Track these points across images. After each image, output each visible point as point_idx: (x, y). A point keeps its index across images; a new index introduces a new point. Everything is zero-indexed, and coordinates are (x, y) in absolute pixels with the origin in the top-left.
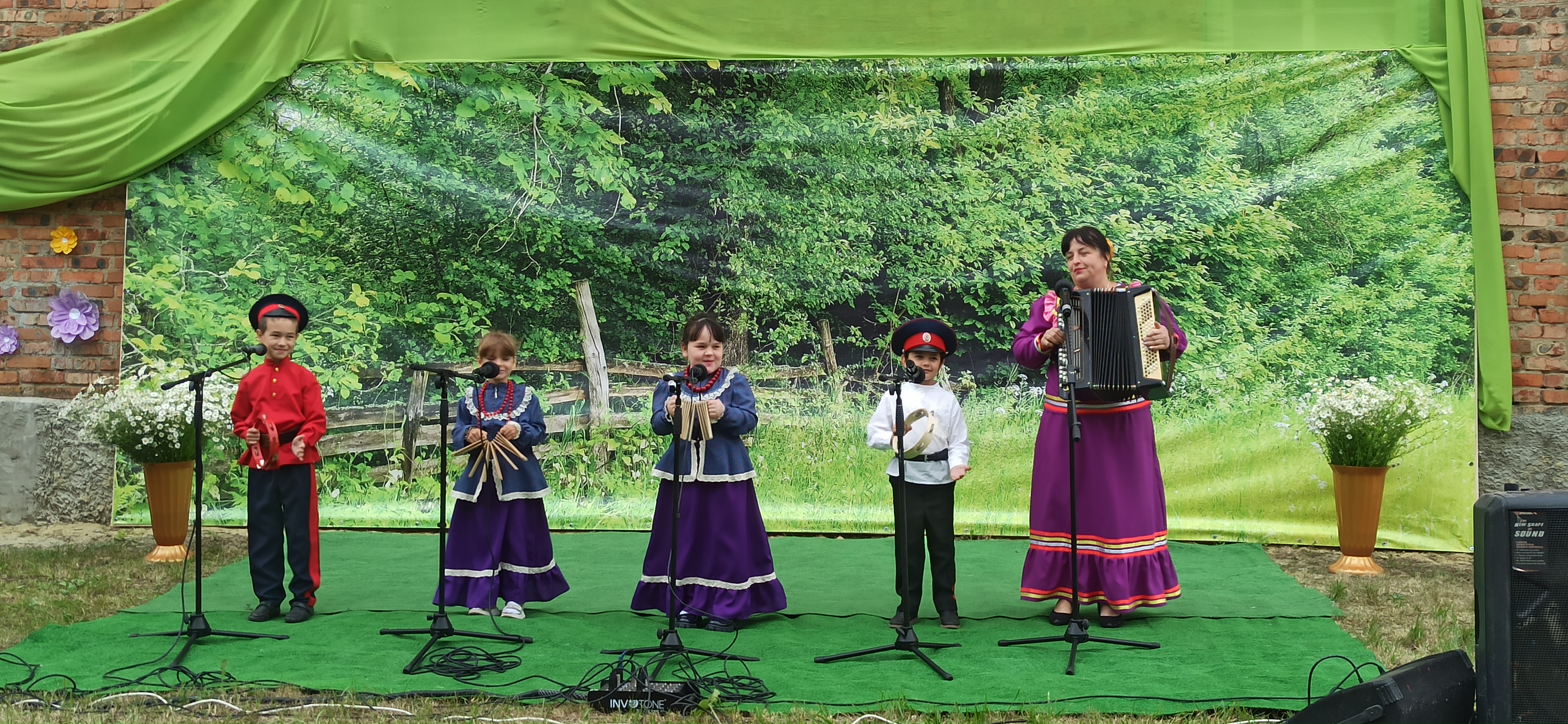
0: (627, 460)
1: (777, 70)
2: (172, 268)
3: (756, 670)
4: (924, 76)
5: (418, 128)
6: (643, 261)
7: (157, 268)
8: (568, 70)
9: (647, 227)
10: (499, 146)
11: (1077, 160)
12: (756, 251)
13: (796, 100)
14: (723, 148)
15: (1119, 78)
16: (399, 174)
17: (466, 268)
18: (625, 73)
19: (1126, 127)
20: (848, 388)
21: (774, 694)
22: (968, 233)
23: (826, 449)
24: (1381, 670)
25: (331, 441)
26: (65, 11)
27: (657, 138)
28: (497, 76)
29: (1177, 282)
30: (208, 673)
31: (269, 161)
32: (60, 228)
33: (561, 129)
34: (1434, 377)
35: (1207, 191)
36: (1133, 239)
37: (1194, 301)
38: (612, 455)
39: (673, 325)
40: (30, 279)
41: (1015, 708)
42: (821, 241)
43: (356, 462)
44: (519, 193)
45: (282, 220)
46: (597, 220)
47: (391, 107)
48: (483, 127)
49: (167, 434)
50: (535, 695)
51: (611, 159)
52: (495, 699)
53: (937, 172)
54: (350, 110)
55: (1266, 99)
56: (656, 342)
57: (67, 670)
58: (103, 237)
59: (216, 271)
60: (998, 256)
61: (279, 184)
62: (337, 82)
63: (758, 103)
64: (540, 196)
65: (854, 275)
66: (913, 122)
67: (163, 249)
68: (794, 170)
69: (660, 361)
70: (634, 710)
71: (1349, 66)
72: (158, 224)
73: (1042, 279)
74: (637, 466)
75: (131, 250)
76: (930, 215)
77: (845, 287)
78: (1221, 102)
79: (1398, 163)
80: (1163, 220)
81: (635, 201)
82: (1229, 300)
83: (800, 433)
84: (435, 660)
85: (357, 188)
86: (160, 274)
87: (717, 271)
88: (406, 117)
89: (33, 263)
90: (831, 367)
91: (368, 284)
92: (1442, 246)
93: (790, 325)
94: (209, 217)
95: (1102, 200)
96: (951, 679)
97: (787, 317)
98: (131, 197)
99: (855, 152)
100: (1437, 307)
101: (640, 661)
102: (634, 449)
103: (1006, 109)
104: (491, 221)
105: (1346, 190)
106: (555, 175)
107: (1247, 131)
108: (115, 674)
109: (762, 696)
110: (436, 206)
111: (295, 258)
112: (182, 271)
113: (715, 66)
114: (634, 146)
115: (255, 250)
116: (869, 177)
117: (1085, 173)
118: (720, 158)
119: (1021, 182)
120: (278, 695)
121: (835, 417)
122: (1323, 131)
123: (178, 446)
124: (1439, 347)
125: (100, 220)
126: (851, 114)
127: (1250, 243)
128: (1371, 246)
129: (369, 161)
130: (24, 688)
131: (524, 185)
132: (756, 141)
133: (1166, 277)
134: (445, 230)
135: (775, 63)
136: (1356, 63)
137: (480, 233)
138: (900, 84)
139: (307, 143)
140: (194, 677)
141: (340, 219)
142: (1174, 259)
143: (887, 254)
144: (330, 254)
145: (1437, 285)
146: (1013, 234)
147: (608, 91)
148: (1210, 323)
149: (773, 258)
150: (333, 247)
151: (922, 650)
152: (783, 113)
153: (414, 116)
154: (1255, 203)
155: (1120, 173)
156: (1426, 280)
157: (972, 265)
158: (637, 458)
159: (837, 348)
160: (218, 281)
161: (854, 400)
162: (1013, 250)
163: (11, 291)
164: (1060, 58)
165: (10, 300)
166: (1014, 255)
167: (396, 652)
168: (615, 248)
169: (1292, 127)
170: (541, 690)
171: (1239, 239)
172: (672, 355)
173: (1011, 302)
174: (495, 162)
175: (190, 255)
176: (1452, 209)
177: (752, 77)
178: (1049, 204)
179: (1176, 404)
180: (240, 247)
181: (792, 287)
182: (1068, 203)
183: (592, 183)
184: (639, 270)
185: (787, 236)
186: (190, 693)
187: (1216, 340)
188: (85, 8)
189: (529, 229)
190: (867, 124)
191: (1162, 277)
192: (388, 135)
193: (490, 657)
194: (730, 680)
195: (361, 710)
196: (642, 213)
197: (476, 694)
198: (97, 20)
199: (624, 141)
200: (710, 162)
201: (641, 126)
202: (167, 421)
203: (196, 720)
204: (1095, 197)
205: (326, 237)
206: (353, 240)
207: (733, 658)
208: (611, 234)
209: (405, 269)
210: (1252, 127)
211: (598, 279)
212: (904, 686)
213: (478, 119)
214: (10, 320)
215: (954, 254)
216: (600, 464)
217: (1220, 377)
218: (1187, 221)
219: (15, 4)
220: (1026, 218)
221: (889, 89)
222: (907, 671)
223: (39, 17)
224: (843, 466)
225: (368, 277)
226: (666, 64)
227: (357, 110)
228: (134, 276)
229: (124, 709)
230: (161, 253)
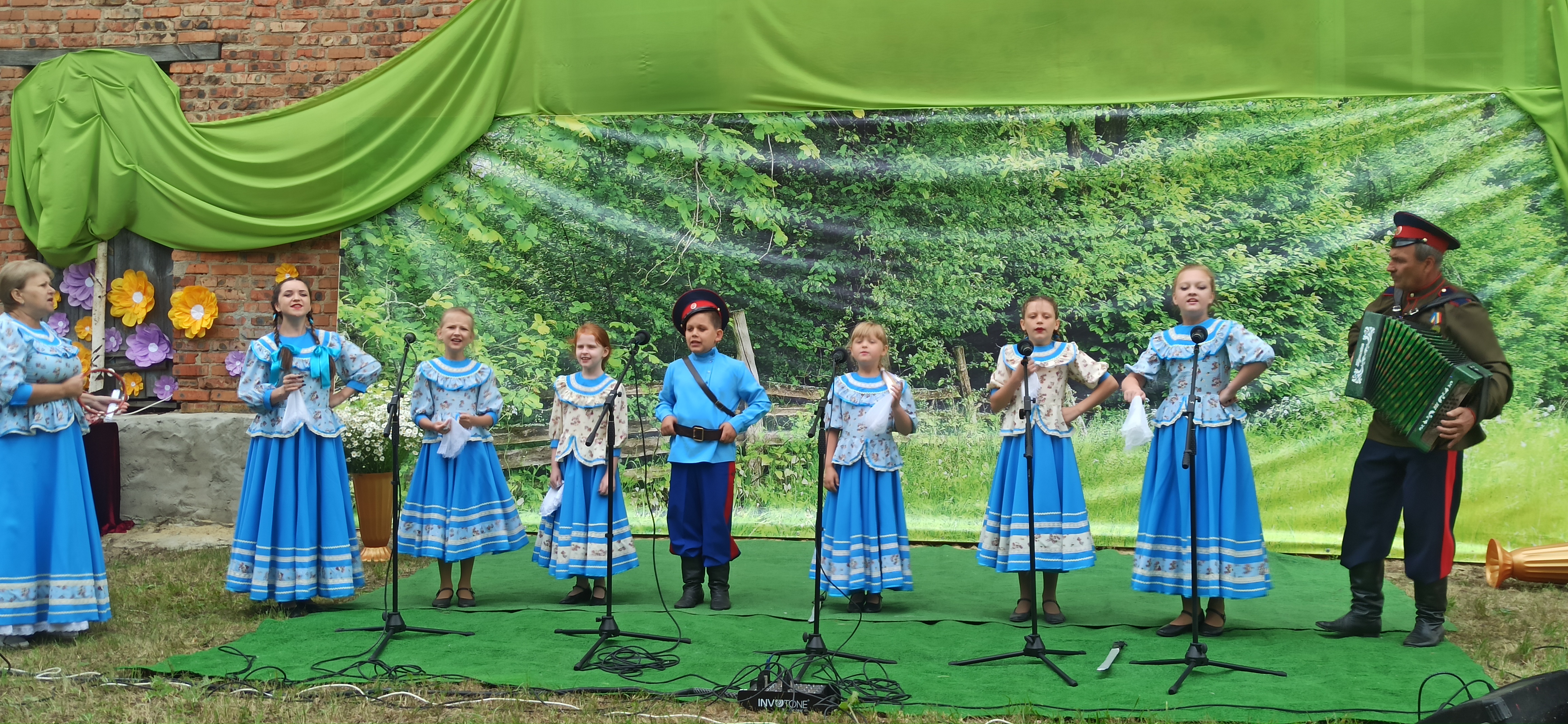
0: (779, 474)
1: (916, 118)
2: (378, 300)
3: (893, 672)
4: (1053, 122)
5: (594, 174)
6: (793, 293)
7: (365, 300)
8: (727, 121)
9: (797, 262)
10: (665, 189)
11: (1196, 198)
12: (897, 283)
13: (934, 146)
14: (866, 190)
15: (1236, 122)
16: (577, 216)
17: (635, 299)
18: (779, 122)
19: (1243, 167)
20: (981, 410)
21: (909, 696)
22: (1093, 266)
23: (960, 465)
24: (1490, 687)
25: (517, 455)
26: (289, 74)
27: (805, 181)
28: (664, 127)
29: (1292, 312)
30: (401, 667)
31: (464, 204)
32: (284, 264)
33: (720, 174)
34: (1541, 401)
35: (1321, 227)
36: (1249, 272)
37: (1307, 329)
38: (766, 470)
39: (820, 351)
40: (258, 310)
41: (1135, 715)
42: (956, 274)
43: (538, 474)
44: (683, 231)
45: (474, 257)
46: (752, 256)
47: (570, 156)
48: (651, 172)
49: (373, 448)
50: (691, 692)
51: (765, 200)
52: (653, 696)
53: (1065, 210)
54: (534, 158)
55: (1378, 140)
56: (805, 367)
57: (280, 660)
58: (320, 272)
59: (416, 302)
60: (1122, 287)
61: (472, 225)
62: (523, 134)
63: (899, 149)
64: (702, 235)
65: (987, 305)
66: (1042, 165)
67: (371, 283)
68: (932, 209)
69: (809, 384)
70: (780, 709)
71: (1458, 108)
72: (367, 261)
73: (1163, 309)
74: (788, 480)
75: (344, 284)
76: (1058, 249)
77: (978, 316)
78: (1334, 143)
79: (1506, 199)
80: (1278, 254)
81: (786, 238)
82: (1341, 328)
83: (938, 451)
84: (603, 657)
85: (540, 228)
86: (368, 305)
87: (861, 302)
88: (584, 164)
89: (261, 296)
90: (966, 390)
91: (549, 314)
92: (1549, 277)
93: (928, 351)
94: (409, 254)
95: (1220, 235)
96: (1075, 685)
97: (925, 343)
98: (344, 237)
99: (988, 192)
100: (1544, 335)
101: (786, 662)
102: (786, 464)
103: (1130, 152)
104: (659, 257)
105: (1455, 225)
106: (715, 215)
107: (1359, 170)
108: (321, 666)
109: (898, 698)
110: (610, 244)
111: (485, 291)
112: (387, 302)
113: (860, 114)
114: (785, 188)
115: (449, 283)
116: (1001, 215)
117: (1204, 210)
118: (864, 198)
119: (1144, 218)
120: (461, 689)
121: (969, 436)
122: (1433, 169)
123: (382, 459)
124: (1546, 374)
125: (318, 257)
126: (984, 157)
127: (1362, 275)
128: (1480, 278)
129: (551, 204)
130: (241, 677)
131: (688, 225)
132: (896, 183)
133: (1281, 307)
134: (618, 265)
135: (915, 112)
136: (1465, 105)
137: (648, 268)
138: (1030, 130)
139: (497, 188)
140: (389, 670)
141: (526, 256)
142: (1289, 290)
143: (1018, 286)
144: (515, 287)
145: (1544, 314)
146: (1137, 267)
147: (763, 139)
148: (1324, 349)
149: (912, 289)
150: (518, 281)
151: (1049, 657)
152: (922, 157)
153: (590, 163)
154: (1366, 238)
155: (1237, 210)
156: (1533, 309)
157: (1097, 296)
158: (788, 472)
159: (972, 373)
160: (418, 311)
161: (987, 421)
162: (1136, 282)
163: (242, 320)
164: (1180, 104)
165: (241, 329)
166: (1137, 287)
167: (568, 650)
168: (768, 281)
169: (1402, 165)
170: (696, 688)
171: (1351, 271)
172: (819, 378)
173: (1134, 330)
174: (661, 204)
175: (394, 289)
176: (1560, 242)
177: (893, 125)
178: (1169, 240)
179: (1290, 425)
180: (435, 281)
181: (930, 316)
182: (1188, 238)
183: (749, 223)
184: (790, 301)
185: (925, 269)
186: (384, 686)
187: (1329, 366)
188: (306, 71)
189: (692, 264)
190: (999, 166)
191: (1277, 307)
192: (567, 180)
193: (649, 656)
194: (869, 683)
195: (534, 704)
196: (793, 249)
197: (636, 691)
198: (316, 81)
199: (776, 184)
200: (854, 202)
201: (791, 170)
202: (373, 437)
203: (388, 711)
204: (1213, 233)
205: (512, 272)
206: (537, 275)
207: (872, 661)
208: (765, 269)
209: (582, 301)
210: (1364, 166)
211: (753, 309)
212: (1031, 691)
213: (647, 165)
214: (241, 346)
215: (1080, 285)
216: (755, 477)
217: (1334, 400)
218: (1301, 255)
219: (246, 68)
220: (1149, 252)
221: (1020, 134)
222: (1034, 676)
223: (267, 80)
224: (977, 481)
225: (549, 307)
226: (815, 114)
227: (540, 158)
228: (346, 307)
229: (325, 698)
230: (369, 286)
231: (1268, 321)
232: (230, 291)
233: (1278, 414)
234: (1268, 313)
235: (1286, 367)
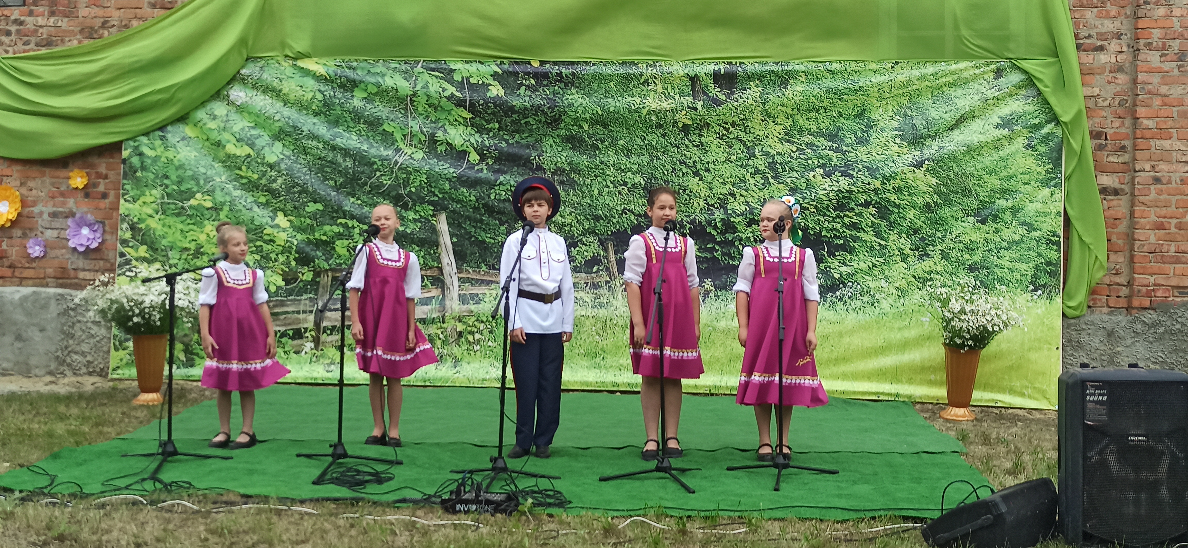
0: (470, 338)
1: (579, 68)
2: (152, 199)
3: (558, 485)
4: (682, 73)
5: (328, 104)
6: (484, 199)
7: (142, 199)
8: (433, 66)
9: (487, 176)
10: (384, 117)
11: (787, 134)
13: (591, 89)
14: (540, 122)
15: (817, 77)
16: (314, 136)
17: (359, 202)
18: (473, 68)
19: (822, 111)
21: (570, 502)
22: (710, 183)
23: (609, 332)
24: (992, 491)
26: (81, 19)
27: (494, 114)
28: (383, 69)
29: (855, 219)
30: (176, 482)
31: (222, 125)
32: (76, 170)
33: (427, 106)
34: (1032, 287)
35: (877, 157)
36: (825, 190)
37: (867, 232)
38: (460, 334)
40: (54, 206)
41: (738, 514)
42: (608, 187)
43: (281, 337)
44: (398, 150)
45: (230, 166)
46: (452, 170)
47: (309, 90)
48: (373, 104)
49: (151, 315)
50: (404, 501)
51: (461, 128)
52: (376, 503)
53: (689, 141)
54: (280, 91)
55: (919, 93)
56: (492, 256)
57: (76, 479)
58: (106, 177)
59: (182, 201)
60: (731, 199)
61: (228, 142)
62: (271, 71)
63: (565, 90)
64: (413, 153)
65: (630, 211)
66: (673, 106)
67: (146, 186)
68: (590, 138)
70: (473, 512)
71: (977, 71)
72: (143, 168)
74: (478, 342)
75: (125, 187)
76: (684, 170)
77: (624, 220)
78: (888, 95)
79: (1010, 139)
80: (846, 176)
81: (478, 158)
82: (891, 232)
83: (591, 320)
84: (334, 475)
85: (284, 145)
86: (144, 203)
88: (319, 96)
89: (57, 195)
90: (614, 275)
91: (289, 212)
92: (1040, 197)
93: (586, 245)
94: (177, 163)
95: (804, 162)
96: (694, 492)
97: (584, 240)
98: (126, 149)
99: (632, 126)
100: (1035, 239)
101: (478, 478)
102: (476, 330)
103: (738, 98)
104: (378, 170)
105: (973, 157)
106: (423, 138)
107: (905, 115)
108: (110, 482)
109: (562, 503)
110: (340, 159)
111: (238, 193)
112: (159, 201)
113: (535, 63)
114: (477, 119)
115: (208, 186)
116: (642, 143)
117: (792, 143)
118: (538, 128)
119: (748, 148)
120: (224, 498)
122: (958, 116)
123: (158, 323)
124: (1036, 267)
125: (104, 165)
126: (630, 99)
127: (906, 193)
128: (990, 197)
129: (293, 126)
130: (46, 491)
131: (402, 145)
132: (563, 117)
133: (848, 216)
134: (346, 175)
135: (578, 63)
136: (982, 69)
137: (370, 178)
138: (665, 79)
139: (250, 113)
140: (165, 485)
141: (271, 166)
142: (853, 203)
144: (262, 191)
145: (1036, 224)
146: (742, 185)
147: (460, 80)
148: (878, 248)
149: (575, 198)
150: (265, 186)
151: (674, 472)
152: (582, 97)
153: (324, 96)
154: (910, 166)
155: (816, 143)
156: (1028, 220)
157: (713, 205)
158: (477, 336)
160: (183, 208)
162: (741, 195)
163: (41, 213)
164: (776, 63)
165: (40, 221)
166: (742, 199)
167: (307, 469)
168: (464, 190)
169: (937, 113)
170: (408, 497)
171: (898, 190)
173: (740, 232)
174: (381, 129)
175: (164, 190)
176: (1047, 171)
177: (561, 72)
178: (767, 164)
179: (853, 304)
180: (198, 184)
181: (588, 219)
182: (781, 164)
183: (449, 145)
184: (481, 206)
185: (584, 183)
186: (163, 497)
187: (881, 260)
188: (95, 17)
189: (404, 176)
190: (641, 106)
191: (845, 215)
192: (306, 109)
193: (372, 474)
194: (540, 492)
195: (282, 510)
196: (483, 166)
197: (362, 499)
198: (104, 25)
199: (471, 116)
200: (531, 130)
201: (482, 105)
202: (152, 307)
203: (167, 515)
204: (799, 160)
205: (260, 179)
206: (280, 181)
207: (543, 476)
208: (463, 181)
209: (315, 202)
210: (909, 112)
211: (452, 211)
212: (661, 498)
213: (368, 99)
214: (39, 234)
215: (700, 198)
216: (451, 340)
217: (884, 286)
218: (863, 177)
219: (46, 13)
220: (751, 173)
221: (657, 82)
222: (664, 487)
223: (64, 23)
224: (621, 343)
225: (289, 206)
226: (502, 63)
227: (285, 91)
228: (127, 204)
229: (116, 507)
230: (145, 188)
231: (838, 226)
232: (31, 190)
233: (844, 295)
234: (838, 220)
235: (850, 260)
